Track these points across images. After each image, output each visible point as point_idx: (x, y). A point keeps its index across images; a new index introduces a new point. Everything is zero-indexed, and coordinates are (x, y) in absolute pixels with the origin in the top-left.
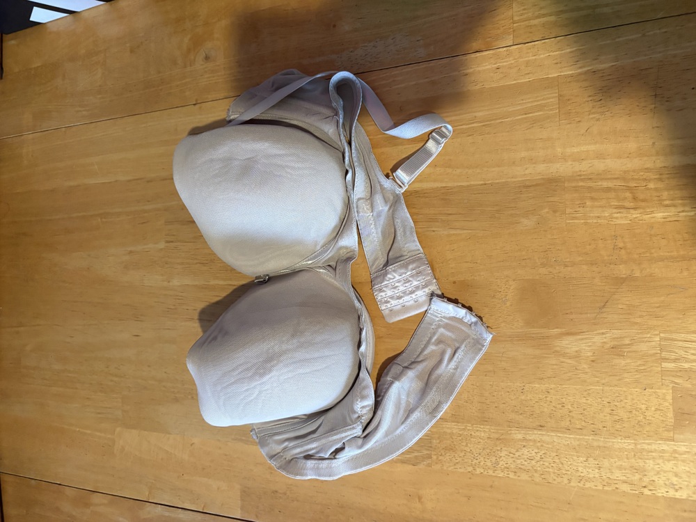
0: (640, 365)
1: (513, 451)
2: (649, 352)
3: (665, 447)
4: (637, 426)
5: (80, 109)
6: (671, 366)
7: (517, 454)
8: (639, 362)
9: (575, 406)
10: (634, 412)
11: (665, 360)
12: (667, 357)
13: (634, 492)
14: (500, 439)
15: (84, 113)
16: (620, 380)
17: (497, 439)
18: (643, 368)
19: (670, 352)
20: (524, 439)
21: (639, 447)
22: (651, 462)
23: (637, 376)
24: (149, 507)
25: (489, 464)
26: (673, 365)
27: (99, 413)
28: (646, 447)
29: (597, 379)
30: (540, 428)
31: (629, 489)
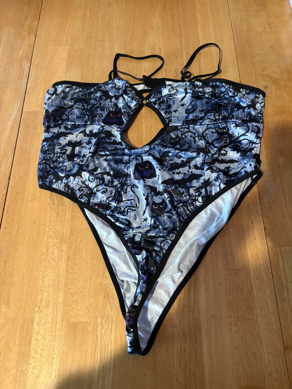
0: (99, 307)
1: (57, 245)
2: (106, 311)
3: (59, 318)
4: (69, 305)
5: (240, 20)
6: (99, 321)
7: (55, 247)
8: (101, 306)
9: (79, 275)
10: (76, 303)
11: (102, 319)
12: (104, 320)
13: (37, 302)
14: (62, 239)
15: (237, 22)
16: (92, 296)
17: (63, 238)
18: (98, 308)
19: (106, 321)
20: (62, 251)
21: (59, 305)
22: (52, 311)
23: (94, 305)
24: (28, 65)
25: (50, 234)
26: (100, 322)
27: (76, 37)
28: (59, 309)
29: (92, 287)
30: (68, 258)
31: (38, 300)
